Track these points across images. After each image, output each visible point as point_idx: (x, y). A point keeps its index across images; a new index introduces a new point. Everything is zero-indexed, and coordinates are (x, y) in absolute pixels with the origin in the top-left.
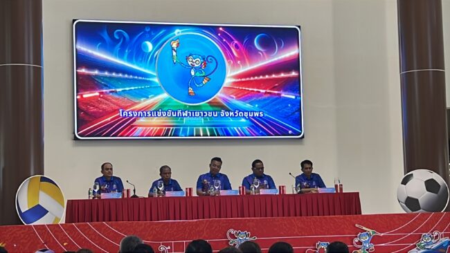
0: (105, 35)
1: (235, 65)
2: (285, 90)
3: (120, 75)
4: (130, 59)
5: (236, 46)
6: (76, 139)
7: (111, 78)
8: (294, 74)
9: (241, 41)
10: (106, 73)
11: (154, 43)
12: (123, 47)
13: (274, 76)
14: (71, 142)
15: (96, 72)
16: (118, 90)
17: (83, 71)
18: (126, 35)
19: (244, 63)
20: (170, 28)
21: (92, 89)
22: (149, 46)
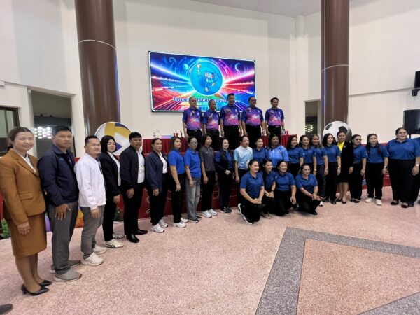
0: (165, 60)
1: (227, 77)
2: (249, 90)
3: (173, 80)
4: (177, 72)
5: (227, 69)
6: (152, 111)
7: (169, 82)
8: (252, 83)
9: (229, 66)
10: (166, 79)
11: (189, 65)
12: (174, 66)
13: (244, 84)
14: (150, 113)
15: (161, 78)
16: (172, 88)
17: (155, 77)
18: (175, 60)
19: (230, 77)
20: (196, 58)
21: (159, 86)
22: (186, 66)
